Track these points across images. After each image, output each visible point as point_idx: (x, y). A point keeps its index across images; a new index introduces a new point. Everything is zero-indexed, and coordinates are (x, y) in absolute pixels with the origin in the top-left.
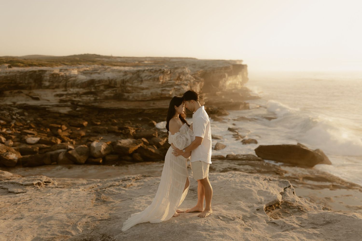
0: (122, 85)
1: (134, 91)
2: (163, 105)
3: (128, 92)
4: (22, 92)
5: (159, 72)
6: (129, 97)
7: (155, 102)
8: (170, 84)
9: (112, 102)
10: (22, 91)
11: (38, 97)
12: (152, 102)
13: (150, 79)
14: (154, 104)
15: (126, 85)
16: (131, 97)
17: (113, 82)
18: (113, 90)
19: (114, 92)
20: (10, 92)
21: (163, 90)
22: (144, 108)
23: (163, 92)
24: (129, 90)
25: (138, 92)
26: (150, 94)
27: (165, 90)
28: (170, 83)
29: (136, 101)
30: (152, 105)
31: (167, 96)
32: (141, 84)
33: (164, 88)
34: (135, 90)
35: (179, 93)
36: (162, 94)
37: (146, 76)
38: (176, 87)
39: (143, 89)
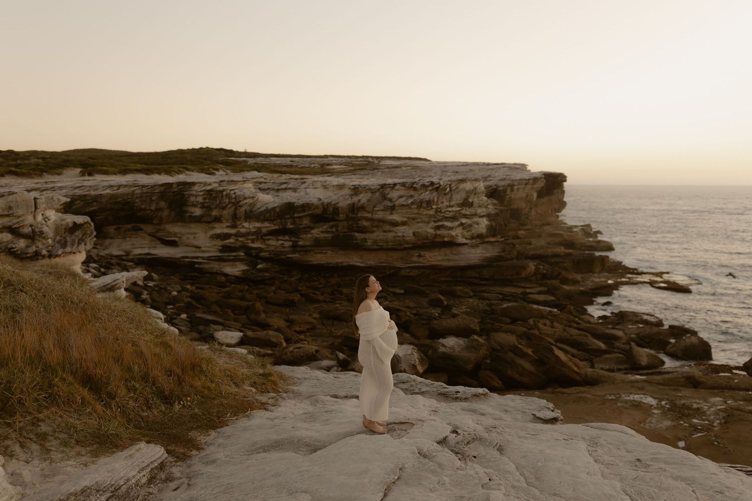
0: (351, 215)
1: (375, 229)
2: (440, 258)
3: (363, 230)
4: (141, 229)
5: (431, 188)
6: (365, 240)
7: (422, 253)
8: (451, 214)
9: (330, 252)
10: (142, 226)
11: (176, 239)
12: (415, 253)
13: (412, 203)
14: (420, 256)
15: (359, 215)
16: (369, 243)
17: (331, 209)
18: (332, 227)
19: (334, 230)
20: (115, 229)
21: (438, 228)
22: (399, 264)
23: (438, 232)
24: (365, 227)
25: (385, 232)
26: (411, 235)
27: (442, 226)
28: (449, 211)
29: (381, 249)
30: (415, 259)
31: (446, 239)
32: (392, 214)
33: (440, 223)
34: (376, 226)
35: (469, 233)
36: (436, 236)
37: (401, 197)
38: (464, 221)
39: (395, 224)
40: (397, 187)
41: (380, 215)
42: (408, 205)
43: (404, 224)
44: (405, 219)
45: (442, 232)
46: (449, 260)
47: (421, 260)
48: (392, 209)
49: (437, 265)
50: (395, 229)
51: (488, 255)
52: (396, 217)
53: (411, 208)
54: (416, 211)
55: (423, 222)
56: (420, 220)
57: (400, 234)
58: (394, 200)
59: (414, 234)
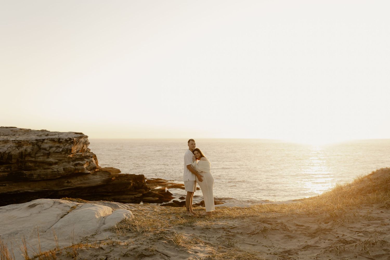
40: (46, 141)
41: (41, 159)
42: (60, 152)
43: (56, 163)
44: (57, 161)
45: (78, 167)
46: (84, 183)
47: (70, 185)
48: (49, 155)
49: (79, 187)
50: (52, 167)
51: (104, 179)
52: (51, 160)
53: (61, 154)
54: (64, 156)
55: (66, 162)
56: (64, 161)
57: (56, 170)
58: (48, 149)
59: (64, 169)
